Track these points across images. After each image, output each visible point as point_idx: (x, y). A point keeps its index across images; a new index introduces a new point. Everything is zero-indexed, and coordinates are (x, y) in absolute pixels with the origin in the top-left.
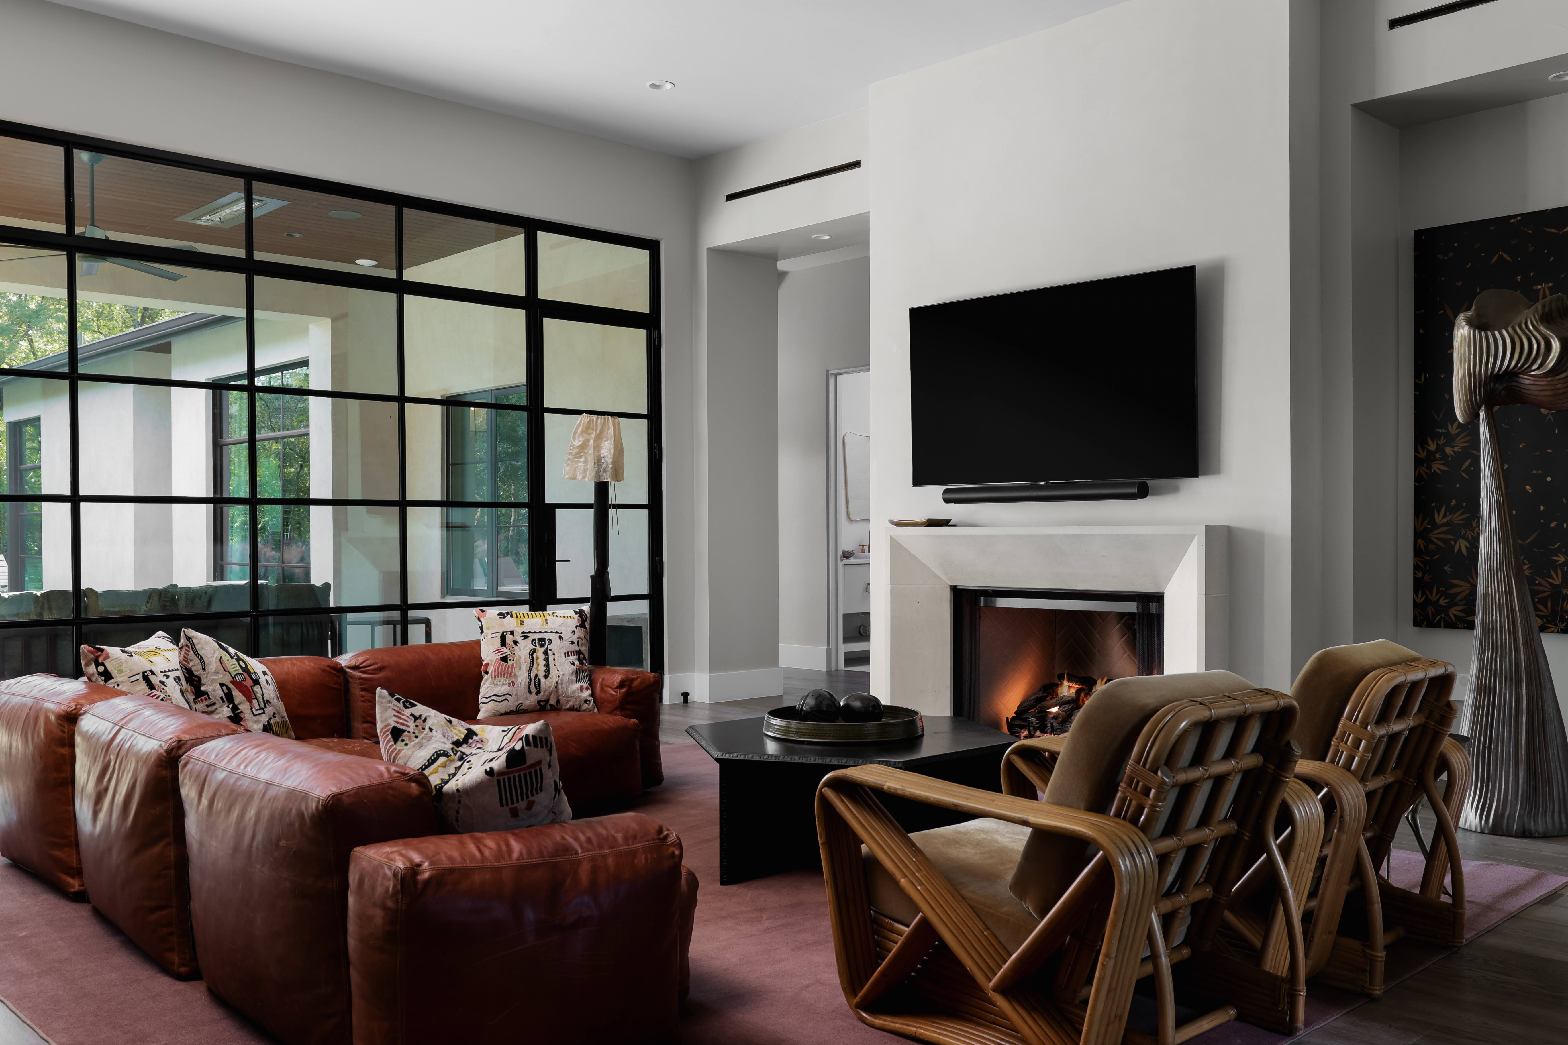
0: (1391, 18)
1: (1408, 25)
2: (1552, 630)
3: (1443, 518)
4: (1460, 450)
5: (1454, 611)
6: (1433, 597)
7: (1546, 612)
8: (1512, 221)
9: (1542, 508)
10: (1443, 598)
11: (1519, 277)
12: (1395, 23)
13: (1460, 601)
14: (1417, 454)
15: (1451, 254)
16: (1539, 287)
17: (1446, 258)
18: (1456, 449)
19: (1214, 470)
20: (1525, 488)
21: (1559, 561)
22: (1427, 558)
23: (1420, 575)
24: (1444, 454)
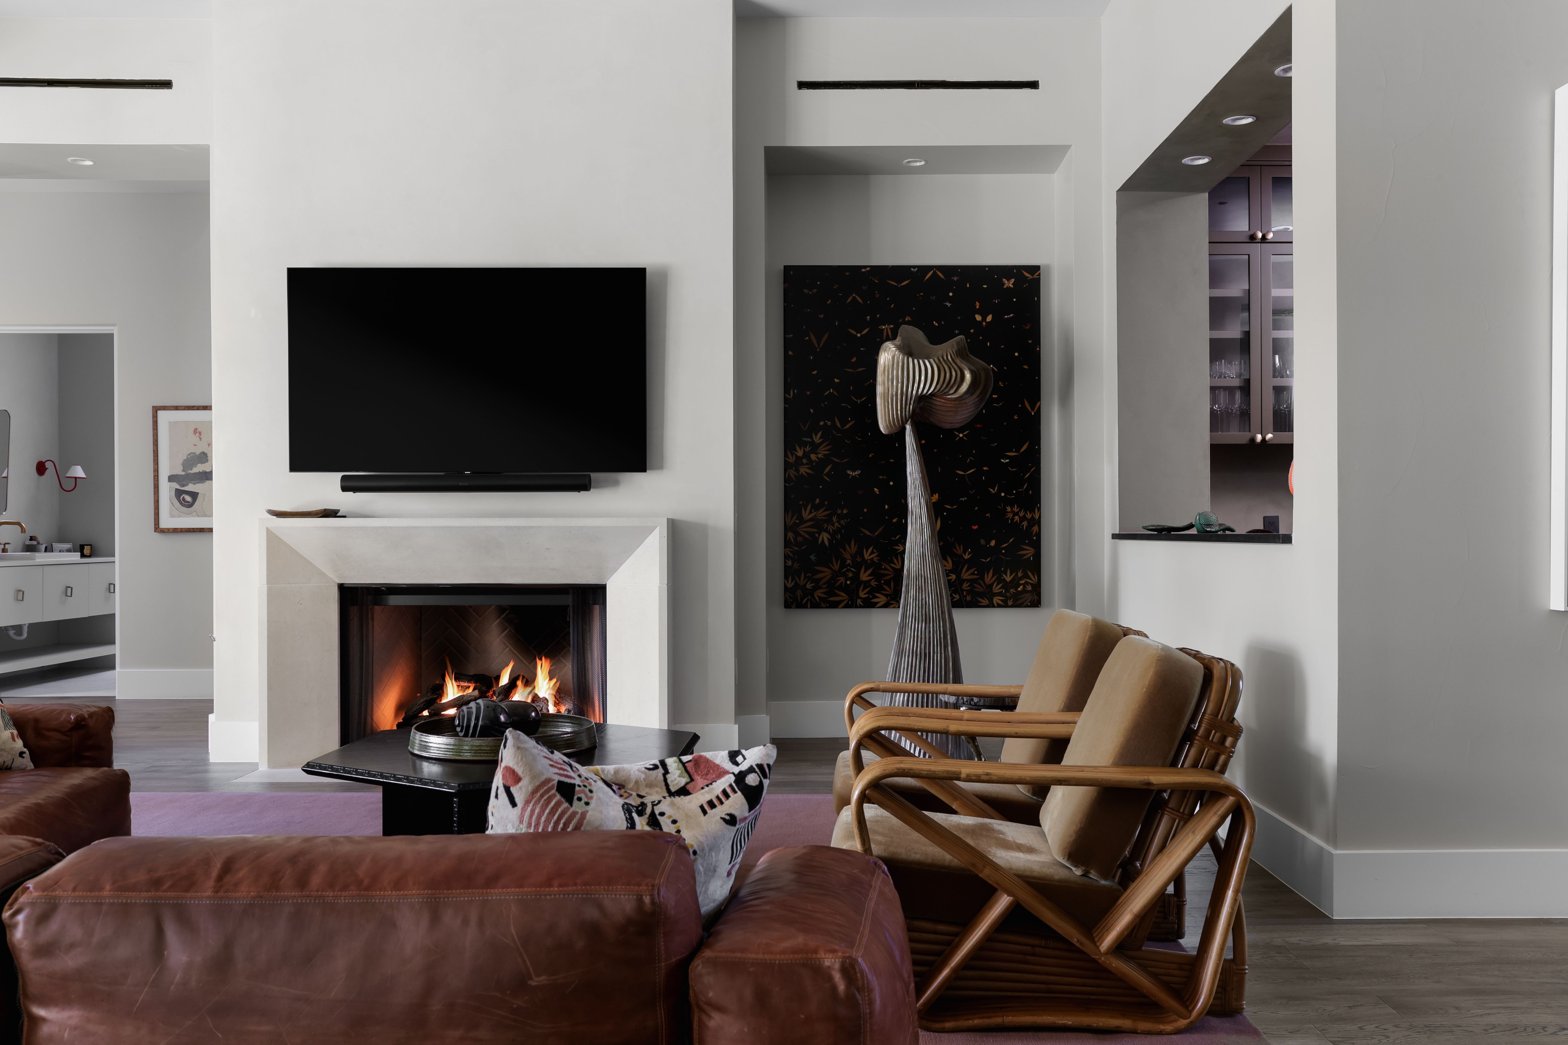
0: (799, 80)
1: (813, 89)
2: (894, 605)
3: (809, 514)
4: (822, 457)
5: (818, 594)
6: (801, 582)
7: (890, 591)
8: (863, 270)
9: (886, 507)
10: (809, 582)
11: (869, 317)
12: (802, 85)
13: (823, 584)
14: (787, 459)
15: (815, 290)
16: (884, 327)
17: (811, 293)
18: (820, 456)
19: (660, 466)
20: (874, 490)
21: (899, 550)
22: (796, 548)
23: (790, 563)
24: (809, 459)
